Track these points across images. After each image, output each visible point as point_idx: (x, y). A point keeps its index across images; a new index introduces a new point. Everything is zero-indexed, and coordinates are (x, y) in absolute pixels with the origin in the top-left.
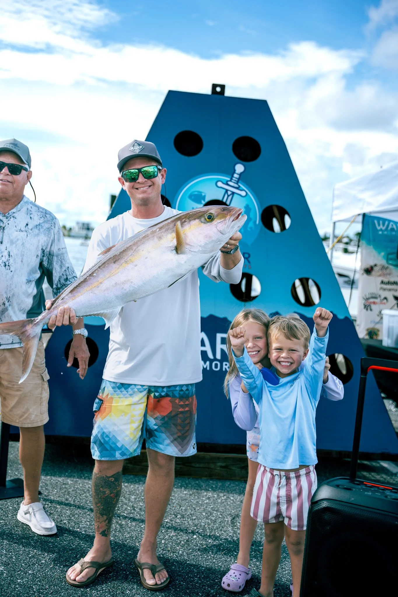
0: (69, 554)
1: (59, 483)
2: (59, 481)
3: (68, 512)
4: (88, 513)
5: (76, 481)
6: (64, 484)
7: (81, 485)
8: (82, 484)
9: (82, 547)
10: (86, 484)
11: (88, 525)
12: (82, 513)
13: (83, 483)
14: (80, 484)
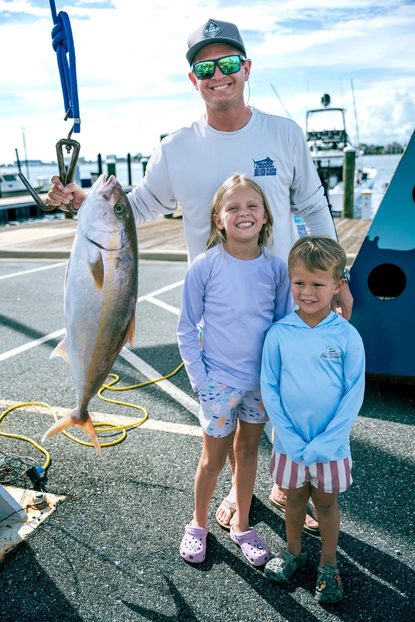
0: (353, 544)
1: (360, 425)
2: (361, 423)
3: (363, 471)
4: (387, 476)
5: (380, 424)
6: (366, 428)
7: (384, 431)
8: (386, 430)
9: (372, 534)
10: (390, 430)
11: (383, 496)
12: (379, 476)
13: (387, 428)
14: (383, 428)
